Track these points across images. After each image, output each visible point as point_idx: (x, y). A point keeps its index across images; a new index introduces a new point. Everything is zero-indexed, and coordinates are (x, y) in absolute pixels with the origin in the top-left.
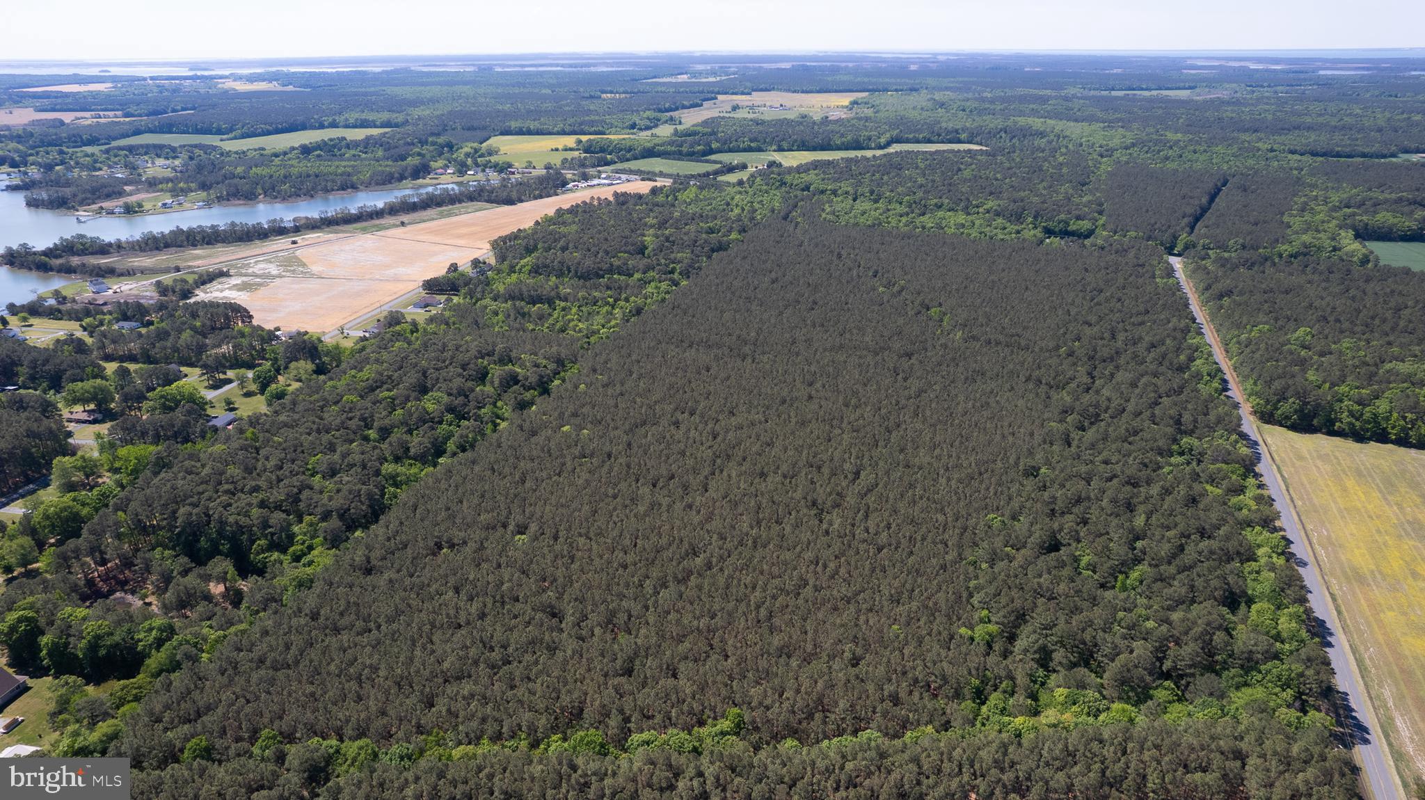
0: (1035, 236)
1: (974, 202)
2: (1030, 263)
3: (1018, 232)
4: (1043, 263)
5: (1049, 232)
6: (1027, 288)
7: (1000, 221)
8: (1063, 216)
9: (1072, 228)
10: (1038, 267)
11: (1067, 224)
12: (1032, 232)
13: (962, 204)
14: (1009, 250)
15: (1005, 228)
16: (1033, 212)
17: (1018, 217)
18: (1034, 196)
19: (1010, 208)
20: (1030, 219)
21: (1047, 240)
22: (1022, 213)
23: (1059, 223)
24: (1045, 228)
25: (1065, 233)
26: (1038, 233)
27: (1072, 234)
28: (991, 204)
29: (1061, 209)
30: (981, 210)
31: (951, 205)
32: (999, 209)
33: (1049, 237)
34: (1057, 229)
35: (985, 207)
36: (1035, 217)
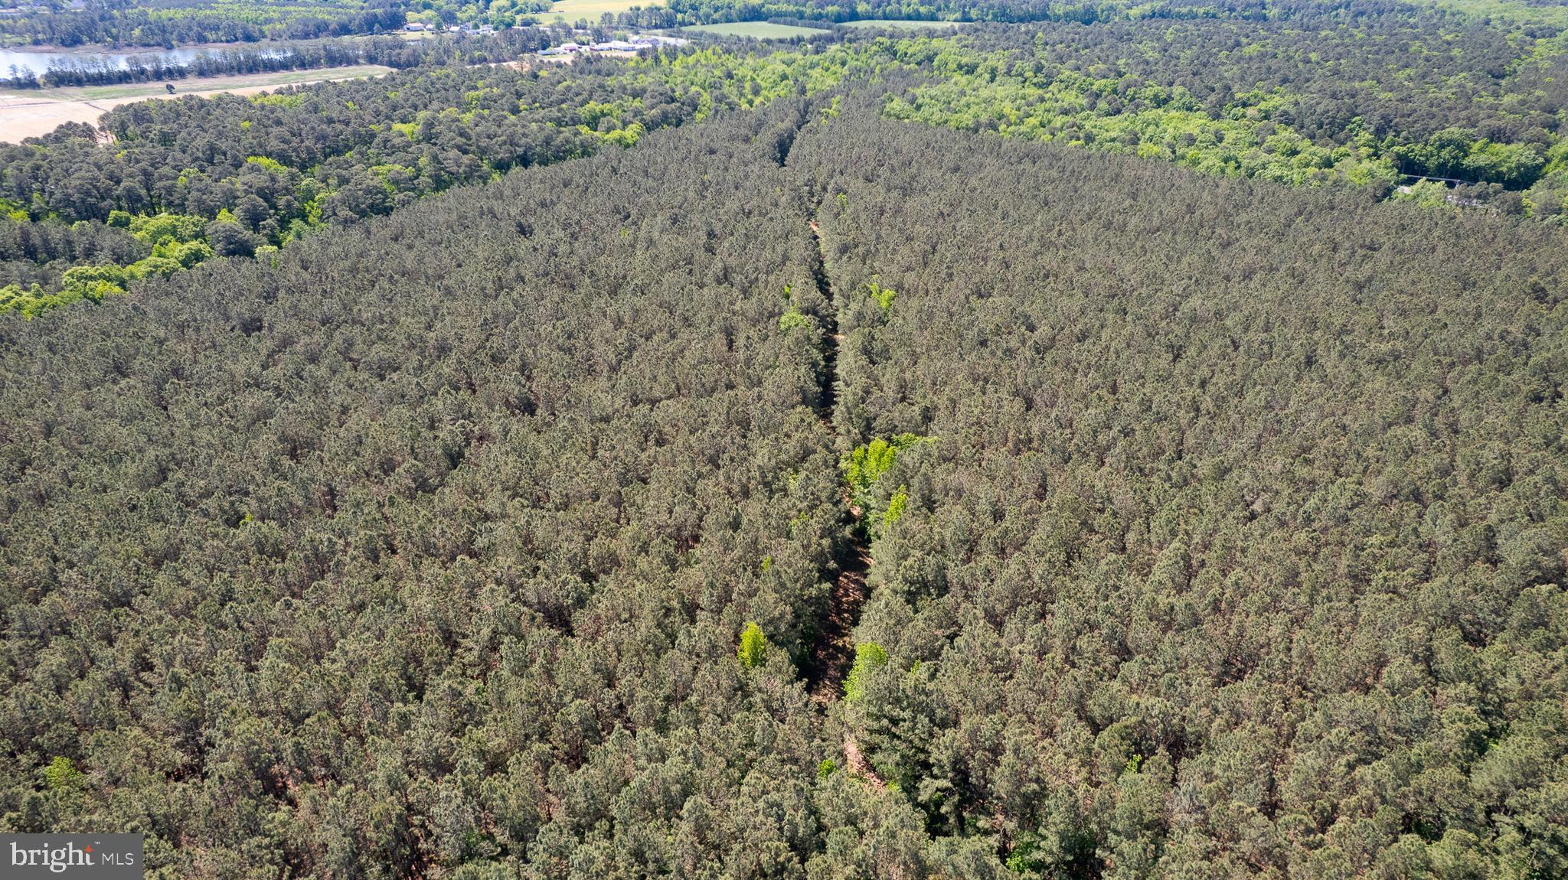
0: (1371, 174)
1: (1238, 95)
2: (1342, 255)
3: (1328, 163)
4: (1383, 257)
5: (1411, 169)
6: (1310, 361)
7: (1286, 134)
8: (1454, 131)
9: (1476, 159)
10: (1367, 269)
11: (1463, 149)
12: (1366, 165)
13: (1213, 98)
14: (1286, 211)
15: (1294, 153)
16: (1376, 119)
17: (1335, 129)
18: (1384, 90)
19: (1320, 109)
20: (1365, 136)
21: (1407, 189)
22: (1348, 121)
23: (1442, 146)
24: (1399, 156)
25: (1454, 173)
26: (1383, 169)
27: (1473, 175)
28: (1280, 101)
29: (1451, 116)
30: (1251, 111)
31: (1187, 99)
32: (1292, 111)
33: (1410, 182)
34: (1432, 163)
35: (1263, 105)
36: (1380, 132)
